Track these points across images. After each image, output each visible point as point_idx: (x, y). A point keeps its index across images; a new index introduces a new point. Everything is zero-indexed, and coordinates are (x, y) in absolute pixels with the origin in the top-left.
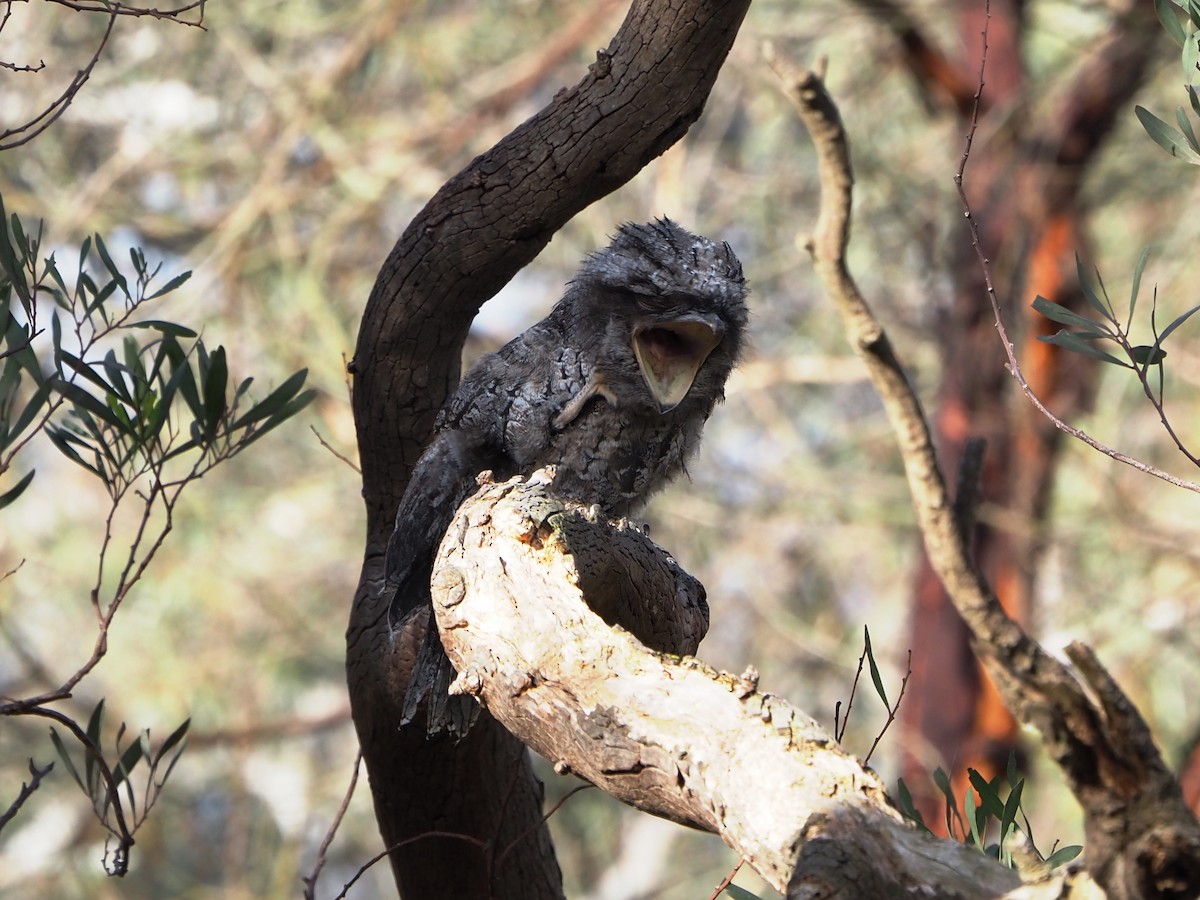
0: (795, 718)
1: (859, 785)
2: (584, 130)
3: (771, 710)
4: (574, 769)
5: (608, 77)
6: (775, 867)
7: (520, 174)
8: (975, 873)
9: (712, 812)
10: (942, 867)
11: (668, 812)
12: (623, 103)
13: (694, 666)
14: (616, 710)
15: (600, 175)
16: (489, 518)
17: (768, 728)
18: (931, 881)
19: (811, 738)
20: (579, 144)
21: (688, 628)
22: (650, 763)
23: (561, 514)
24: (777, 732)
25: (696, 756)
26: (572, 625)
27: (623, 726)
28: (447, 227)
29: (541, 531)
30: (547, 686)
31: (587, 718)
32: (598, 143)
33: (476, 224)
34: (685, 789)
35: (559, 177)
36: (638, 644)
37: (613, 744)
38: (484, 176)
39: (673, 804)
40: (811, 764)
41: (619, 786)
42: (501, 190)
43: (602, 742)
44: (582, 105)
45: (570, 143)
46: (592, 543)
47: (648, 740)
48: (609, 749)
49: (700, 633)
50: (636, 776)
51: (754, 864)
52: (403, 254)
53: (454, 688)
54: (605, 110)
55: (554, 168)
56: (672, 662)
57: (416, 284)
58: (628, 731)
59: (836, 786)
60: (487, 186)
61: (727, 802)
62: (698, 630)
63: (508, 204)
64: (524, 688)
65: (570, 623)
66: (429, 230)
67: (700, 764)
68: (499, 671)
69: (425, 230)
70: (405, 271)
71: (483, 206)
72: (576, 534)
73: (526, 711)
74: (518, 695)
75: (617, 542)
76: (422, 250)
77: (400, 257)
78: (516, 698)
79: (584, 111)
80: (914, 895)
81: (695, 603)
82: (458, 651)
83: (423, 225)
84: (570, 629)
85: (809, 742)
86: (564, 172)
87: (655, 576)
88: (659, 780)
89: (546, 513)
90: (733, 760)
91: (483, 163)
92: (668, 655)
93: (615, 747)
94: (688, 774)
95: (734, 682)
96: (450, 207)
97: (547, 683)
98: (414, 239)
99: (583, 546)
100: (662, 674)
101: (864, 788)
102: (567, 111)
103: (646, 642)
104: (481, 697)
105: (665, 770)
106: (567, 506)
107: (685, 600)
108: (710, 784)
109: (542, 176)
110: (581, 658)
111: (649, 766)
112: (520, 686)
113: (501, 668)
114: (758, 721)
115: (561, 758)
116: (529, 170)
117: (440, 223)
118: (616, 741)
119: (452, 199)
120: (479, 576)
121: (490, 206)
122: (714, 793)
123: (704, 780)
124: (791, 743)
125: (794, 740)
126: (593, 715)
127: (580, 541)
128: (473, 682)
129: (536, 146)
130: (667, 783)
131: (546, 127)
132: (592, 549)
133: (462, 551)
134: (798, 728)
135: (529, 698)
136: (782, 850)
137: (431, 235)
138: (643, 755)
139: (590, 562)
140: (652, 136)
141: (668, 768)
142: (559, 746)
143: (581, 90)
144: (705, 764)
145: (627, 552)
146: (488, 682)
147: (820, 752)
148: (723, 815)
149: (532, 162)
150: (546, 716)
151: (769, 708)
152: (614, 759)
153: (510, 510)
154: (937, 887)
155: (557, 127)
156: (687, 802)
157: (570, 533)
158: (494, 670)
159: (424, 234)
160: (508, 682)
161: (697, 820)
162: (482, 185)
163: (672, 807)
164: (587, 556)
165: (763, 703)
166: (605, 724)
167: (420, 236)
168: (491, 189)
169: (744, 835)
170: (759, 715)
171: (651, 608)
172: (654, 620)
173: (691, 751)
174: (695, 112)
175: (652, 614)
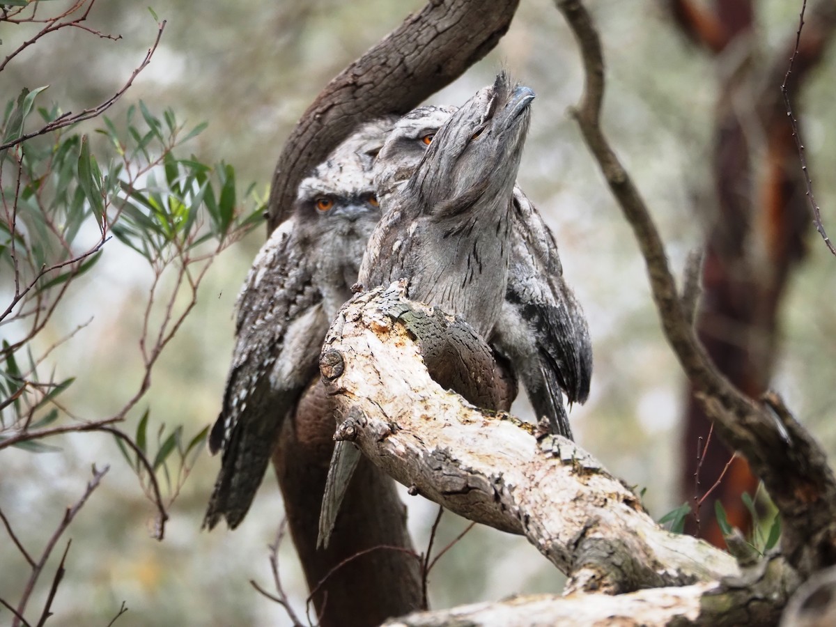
0: (577, 452)
1: (622, 498)
2: (425, 42)
3: (560, 448)
4: (422, 491)
5: (442, 5)
6: (563, 558)
7: (381, 75)
8: (706, 560)
9: (518, 520)
10: (682, 556)
11: (488, 520)
12: (452, 23)
13: (505, 418)
14: (450, 449)
15: (438, 75)
16: (360, 316)
17: (556, 461)
18: (674, 566)
19: (587, 466)
20: (423, 53)
21: (503, 393)
22: (474, 485)
23: (411, 312)
24: (563, 463)
25: (508, 480)
27: (455, 461)
28: (332, 113)
29: (397, 323)
30: (402, 433)
31: (430, 455)
32: (436, 52)
33: (351, 111)
34: (500, 504)
35: (409, 76)
36: (465, 402)
37: (449, 473)
38: (356, 78)
40: (588, 485)
41: (454, 503)
42: (368, 86)
43: (441, 471)
44: (424, 26)
45: (416, 52)
46: (433, 332)
47: (473, 470)
48: (446, 477)
49: (512, 396)
50: (466, 496)
51: (550, 556)
52: (300, 133)
53: (337, 436)
54: (440, 28)
55: (405, 70)
56: (489, 415)
57: (310, 154)
58: (460, 464)
59: (606, 500)
60: (358, 84)
61: (529, 512)
62: (511, 394)
63: (373, 96)
64: (386, 435)
65: (417, 389)
66: (318, 116)
67: (510, 486)
68: (368, 423)
69: (315, 116)
70: (302, 145)
71: (355, 98)
72: (421, 326)
73: (388, 452)
74: (381, 440)
75: (450, 331)
76: (314, 130)
77: (297, 136)
78: (380, 442)
79: (425, 30)
80: (662, 576)
82: (341, 409)
83: (313, 113)
84: (417, 393)
85: (586, 469)
86: (412, 74)
87: (478, 356)
88: (482, 498)
89: (400, 312)
90: (533, 483)
91: (355, 68)
92: (487, 410)
93: (450, 475)
94: (502, 493)
95: (533, 428)
96: (333, 100)
97: (401, 431)
98: (307, 123)
99: (426, 335)
100: (482, 423)
101: (626, 501)
102: (413, 30)
103: (471, 402)
104: (357, 441)
105: (486, 491)
106: (415, 307)
108: (517, 501)
109: (397, 76)
110: (425, 412)
111: (474, 488)
112: (383, 433)
113: (370, 421)
114: (550, 456)
115: (412, 483)
116: (388, 71)
117: (325, 112)
118: (450, 471)
119: (334, 94)
120: (353, 357)
121: (360, 99)
122: (520, 507)
123: (513, 497)
124: (574, 470)
125: (576, 468)
126: (434, 454)
127: (424, 331)
128: (350, 431)
129: (392, 55)
130: (488, 500)
131: (398, 42)
132: (433, 337)
133: (341, 340)
134: (578, 459)
135: (390, 442)
136: (568, 546)
137: (320, 120)
138: (470, 480)
139: (431, 346)
140: (473, 46)
141: (488, 490)
142: (410, 475)
143: (423, 15)
144: (513, 486)
145: (457, 338)
146: (360, 431)
147: (594, 477)
148: (527, 522)
149: (389, 67)
150: (402, 454)
151: (558, 446)
152: (449, 484)
153: (374, 310)
154: (678, 570)
155: (406, 41)
156: (501, 513)
157: (417, 325)
158: (364, 422)
159: (314, 119)
160: (375, 431)
161: (508, 525)
162: (354, 84)
163: (491, 516)
164: (429, 342)
165: (553, 443)
166: (443, 459)
167: (311, 120)
168: (361, 86)
169: (542, 536)
170: (551, 451)
171: (476, 378)
172: (478, 386)
173: (504, 477)
174: (504, 29)
175: (477, 382)
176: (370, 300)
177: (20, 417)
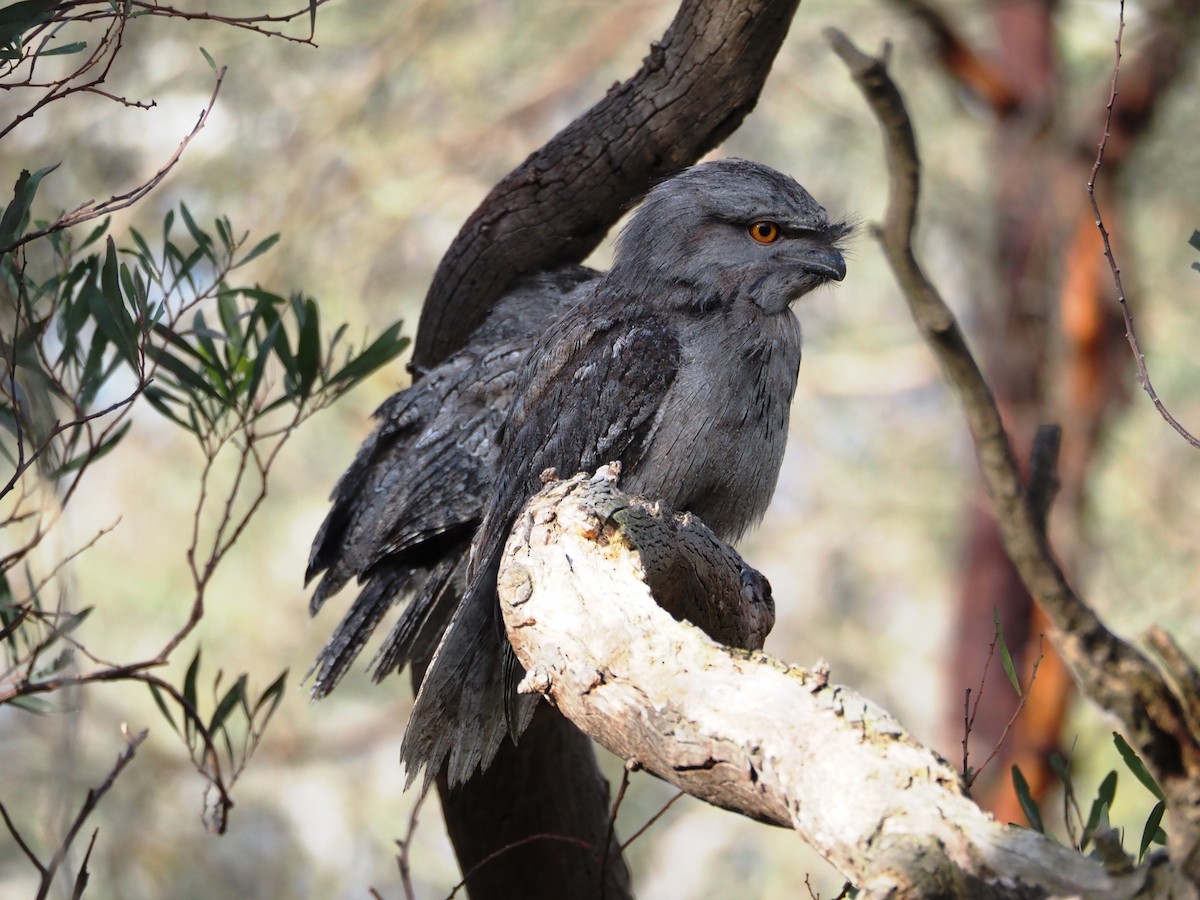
0: (868, 710)
1: (934, 777)
2: (638, 124)
3: (844, 704)
4: (645, 766)
5: (662, 70)
6: (851, 861)
7: (575, 169)
8: (1055, 864)
9: (785, 807)
10: (1021, 859)
11: (742, 807)
12: (677, 95)
13: (764, 661)
14: (686, 706)
15: (655, 168)
16: (554, 516)
17: (840, 722)
18: (1011, 873)
19: (884, 730)
20: (634, 138)
21: (754, 623)
22: (722, 758)
23: (626, 510)
24: (850, 725)
25: (769, 751)
26: (640, 621)
27: (693, 722)
28: (505, 224)
29: (608, 527)
30: (618, 683)
31: (657, 715)
32: (653, 137)
33: (532, 221)
34: (758, 784)
36: (707, 639)
37: (685, 740)
38: (539, 173)
39: (747, 800)
40: (885, 757)
41: (691, 782)
42: (556, 186)
43: (673, 738)
44: (636, 99)
45: (625, 138)
46: (657, 538)
47: (720, 736)
48: (680, 745)
49: (766, 628)
50: (708, 772)
51: (831, 858)
52: (459, 252)
53: (523, 687)
54: (659, 102)
55: (610, 163)
56: (741, 656)
57: (473, 283)
58: (699, 727)
59: (911, 779)
60: (543, 182)
61: (801, 796)
62: (764, 624)
63: (563, 200)
64: (594, 686)
65: (637, 619)
66: (484, 228)
67: (773, 759)
68: (568, 668)
69: (480, 228)
70: (462, 269)
71: (538, 202)
72: (641, 530)
73: (596, 709)
74: (588, 693)
75: (682, 537)
76: (478, 248)
77: (457, 256)
78: (585, 696)
79: (639, 105)
80: (993, 888)
81: (760, 598)
82: (526, 649)
83: (478, 224)
84: (638, 626)
85: (882, 734)
86: (620, 168)
87: (720, 571)
88: (732, 776)
89: (611, 509)
90: (807, 755)
91: (538, 160)
92: (738, 650)
93: (686, 743)
94: (761, 769)
95: (805, 676)
96: (506, 205)
97: (616, 680)
98: (470, 237)
99: (649, 542)
100: (731, 669)
101: (940, 780)
102: (621, 105)
103: (715, 638)
104: (550, 695)
105: (739, 764)
106: (632, 503)
107: (750, 596)
108: (784, 779)
109: (597, 171)
110: (650, 654)
111: (721, 761)
112: (590, 683)
113: (570, 666)
114: (831, 714)
115: (632, 754)
116: (585, 165)
117: (496, 221)
118: (687, 736)
119: (508, 197)
120: (546, 574)
121: (545, 204)
122: (788, 788)
123: (777, 775)
124: (864, 737)
125: (867, 733)
126: (663, 712)
127: (646, 537)
128: (542, 680)
129: (591, 141)
130: (740, 778)
131: (600, 122)
132: (657, 545)
133: (528, 549)
134: (871, 721)
135: (599, 696)
136: (859, 844)
137: (487, 234)
138: (715, 750)
139: (656, 558)
140: (707, 129)
141: (741, 763)
143: (635, 84)
144: (777, 758)
145: (691, 546)
146: (556, 680)
147: (894, 745)
148: (797, 809)
149: (587, 158)
150: (616, 713)
151: (841, 701)
152: (685, 755)
153: (575, 507)
154: (1017, 879)
155: (611, 122)
156: (760, 797)
157: (635, 528)
158: (563, 667)
159: (480, 232)
160: (577, 679)
161: (771, 815)
162: (537, 182)
163: (745, 802)
164: (652, 552)
165: (835, 696)
166: (676, 720)
167: (476, 234)
168: (546, 185)
169: (820, 830)
170: (831, 708)
171: (717, 603)
172: (720, 615)
173: (763, 746)
174: (750, 104)
175: (718, 609)
176: (568, 493)
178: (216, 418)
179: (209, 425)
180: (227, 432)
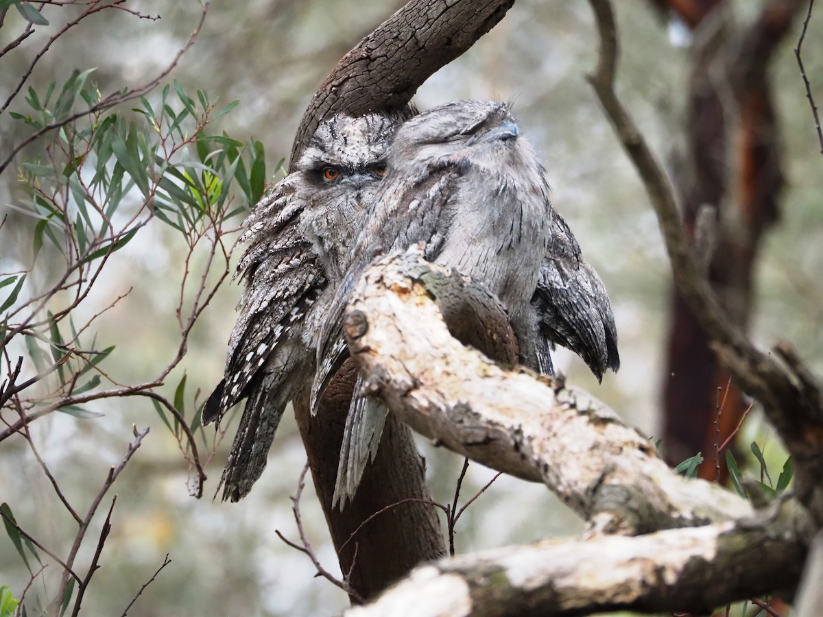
0: (592, 403)
1: (637, 446)
2: (436, 17)
3: (576, 399)
4: (444, 443)
6: (582, 504)
7: (393, 48)
9: (538, 469)
13: (523, 372)
14: (471, 403)
15: (448, 47)
16: (382, 277)
17: (574, 412)
19: (603, 416)
20: (433, 27)
22: (495, 437)
23: (429, 274)
24: (580, 414)
25: (526, 432)
27: (476, 414)
28: (347, 86)
29: (417, 284)
30: (425, 389)
31: (452, 409)
32: (445, 26)
33: (365, 84)
34: (520, 454)
35: (420, 49)
36: (485, 358)
37: (470, 426)
38: (370, 51)
39: (512, 464)
40: (604, 434)
41: (475, 453)
42: (381, 59)
43: (462, 424)
45: (427, 26)
46: (451, 292)
47: (494, 422)
48: (467, 429)
50: (486, 447)
51: (568, 502)
52: (317, 106)
54: (449, 2)
55: (417, 43)
56: (507, 370)
58: (480, 417)
59: (621, 448)
60: (372, 57)
61: (549, 462)
63: (386, 69)
64: (409, 390)
66: (334, 88)
67: (529, 437)
68: (392, 379)
69: (331, 89)
71: (370, 71)
72: (440, 287)
73: (411, 406)
74: (405, 395)
75: (467, 291)
76: (330, 103)
77: (315, 108)
78: (403, 397)
79: (436, 4)
80: (677, 520)
82: (363, 369)
83: (330, 85)
85: (602, 419)
86: (423, 47)
87: (493, 314)
88: (502, 449)
89: (419, 273)
90: (552, 433)
91: (369, 42)
92: (505, 365)
93: (471, 428)
94: (522, 444)
95: (550, 382)
96: (348, 73)
97: (424, 386)
98: (324, 95)
99: (445, 295)
100: (500, 378)
102: (424, 5)
105: (506, 442)
106: (433, 268)
108: (536, 450)
109: (408, 49)
110: (446, 368)
111: (494, 440)
112: (406, 389)
113: (393, 377)
114: (567, 407)
115: (435, 436)
116: (400, 45)
117: (341, 84)
118: (471, 424)
119: (349, 68)
120: (376, 317)
121: (374, 71)
122: (539, 457)
123: (532, 447)
124: (590, 421)
125: (592, 418)
126: (455, 407)
127: (443, 291)
129: (404, 29)
130: (508, 450)
131: (410, 16)
132: (451, 296)
133: (364, 301)
134: (594, 410)
135: (413, 397)
136: (587, 492)
137: (335, 93)
138: (491, 432)
139: (450, 305)
140: (482, 19)
141: (508, 440)
142: (434, 429)
144: (532, 437)
145: (474, 298)
146: (384, 387)
147: (609, 426)
148: (546, 471)
149: (401, 40)
150: (424, 408)
151: (574, 397)
152: (471, 435)
153: (395, 272)
154: (693, 514)
155: (417, 16)
156: (521, 463)
157: (436, 286)
158: (388, 379)
159: (331, 91)
160: (398, 387)
161: (528, 474)
162: (368, 57)
164: (447, 301)
165: (570, 394)
166: (464, 413)
167: (328, 93)
168: (375, 59)
169: (561, 484)
170: (567, 402)
171: (492, 335)
172: (494, 343)
173: (523, 428)
175: (493, 339)
176: (390, 262)
177: (64, 384)
178: (196, 221)
179: (191, 226)
180: (203, 231)
